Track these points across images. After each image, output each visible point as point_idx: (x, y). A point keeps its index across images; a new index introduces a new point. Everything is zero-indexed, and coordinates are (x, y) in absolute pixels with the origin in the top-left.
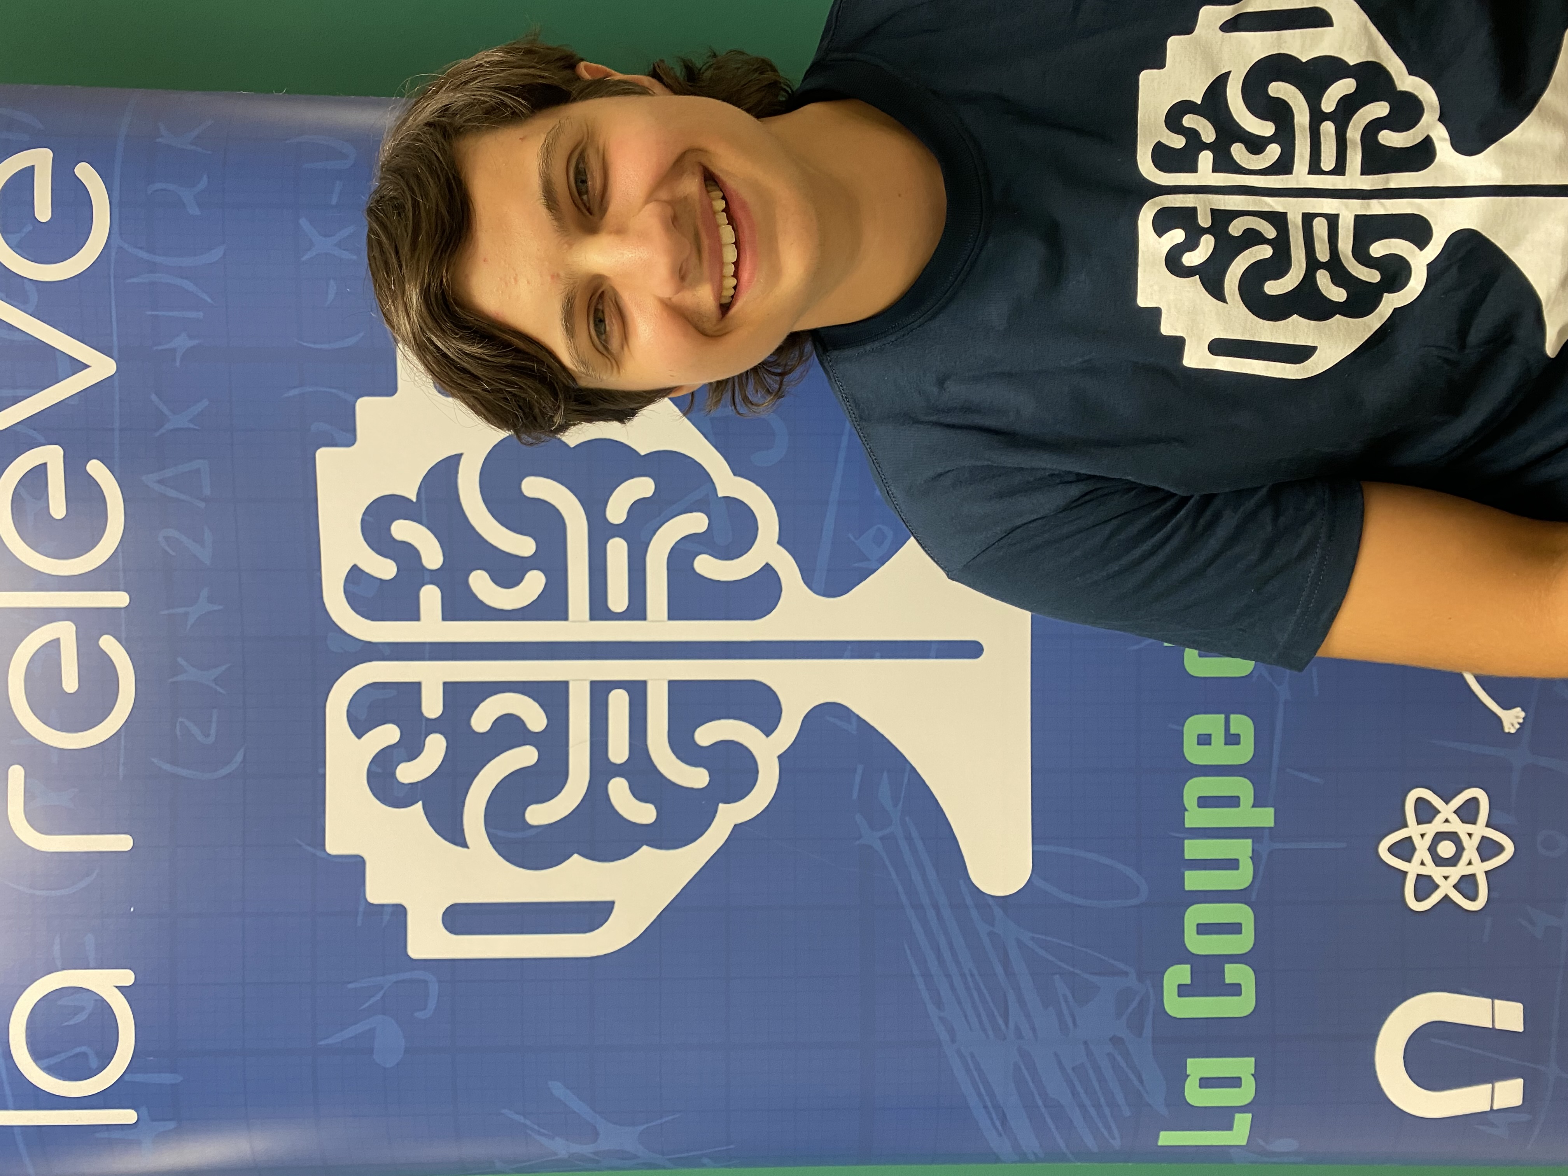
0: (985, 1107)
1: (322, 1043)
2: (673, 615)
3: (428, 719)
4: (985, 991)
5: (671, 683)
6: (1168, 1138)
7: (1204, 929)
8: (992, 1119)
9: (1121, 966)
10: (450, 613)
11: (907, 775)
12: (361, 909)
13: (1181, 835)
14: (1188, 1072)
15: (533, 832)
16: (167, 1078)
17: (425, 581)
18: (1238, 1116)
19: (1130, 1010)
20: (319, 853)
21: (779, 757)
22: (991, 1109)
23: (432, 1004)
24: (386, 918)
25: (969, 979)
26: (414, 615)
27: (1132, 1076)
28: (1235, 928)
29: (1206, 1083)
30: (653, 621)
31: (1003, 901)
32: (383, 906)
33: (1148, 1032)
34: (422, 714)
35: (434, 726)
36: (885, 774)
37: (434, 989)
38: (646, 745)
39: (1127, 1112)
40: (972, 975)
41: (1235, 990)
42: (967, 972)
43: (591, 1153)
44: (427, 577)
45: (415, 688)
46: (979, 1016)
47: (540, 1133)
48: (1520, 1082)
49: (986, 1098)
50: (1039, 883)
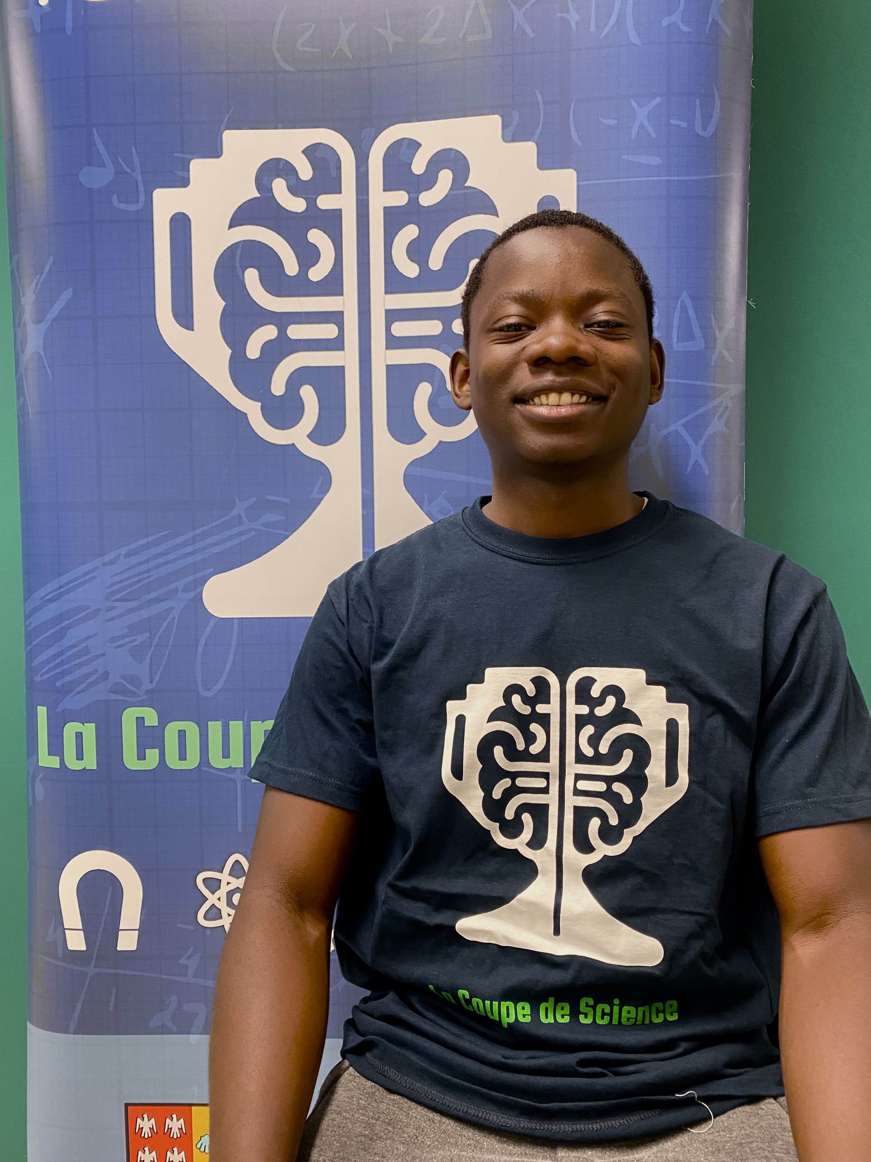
0: (60, 587)
1: (95, 132)
2: (390, 368)
3: (316, 199)
4: (137, 586)
5: (343, 368)
6: (42, 711)
7: (182, 734)
8: (53, 592)
9: (157, 678)
10: (388, 212)
11: (283, 532)
12: (187, 156)
13: (245, 719)
14: (85, 724)
15: (240, 273)
16: (69, 25)
17: (411, 195)
18: (57, 758)
19: (127, 685)
20: (223, 126)
21: (293, 444)
22: (58, 591)
23: (122, 206)
24: (180, 173)
25: (147, 575)
26: (388, 187)
27: (83, 686)
28: (183, 756)
29: (79, 736)
30: (385, 353)
31: (199, 598)
32: (189, 171)
33: (113, 696)
34: (319, 195)
35: (312, 204)
36: (284, 518)
37: (133, 208)
38: (300, 351)
39: (58, 684)
40: (149, 577)
41: (142, 756)
42: (150, 574)
43: (25, 320)
44: (413, 195)
45: (338, 190)
46: (121, 582)
47: (37, 284)
48: (84, 948)
49: (66, 588)
50: (212, 623)
